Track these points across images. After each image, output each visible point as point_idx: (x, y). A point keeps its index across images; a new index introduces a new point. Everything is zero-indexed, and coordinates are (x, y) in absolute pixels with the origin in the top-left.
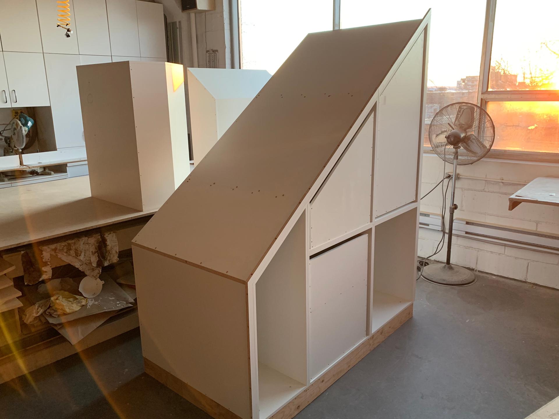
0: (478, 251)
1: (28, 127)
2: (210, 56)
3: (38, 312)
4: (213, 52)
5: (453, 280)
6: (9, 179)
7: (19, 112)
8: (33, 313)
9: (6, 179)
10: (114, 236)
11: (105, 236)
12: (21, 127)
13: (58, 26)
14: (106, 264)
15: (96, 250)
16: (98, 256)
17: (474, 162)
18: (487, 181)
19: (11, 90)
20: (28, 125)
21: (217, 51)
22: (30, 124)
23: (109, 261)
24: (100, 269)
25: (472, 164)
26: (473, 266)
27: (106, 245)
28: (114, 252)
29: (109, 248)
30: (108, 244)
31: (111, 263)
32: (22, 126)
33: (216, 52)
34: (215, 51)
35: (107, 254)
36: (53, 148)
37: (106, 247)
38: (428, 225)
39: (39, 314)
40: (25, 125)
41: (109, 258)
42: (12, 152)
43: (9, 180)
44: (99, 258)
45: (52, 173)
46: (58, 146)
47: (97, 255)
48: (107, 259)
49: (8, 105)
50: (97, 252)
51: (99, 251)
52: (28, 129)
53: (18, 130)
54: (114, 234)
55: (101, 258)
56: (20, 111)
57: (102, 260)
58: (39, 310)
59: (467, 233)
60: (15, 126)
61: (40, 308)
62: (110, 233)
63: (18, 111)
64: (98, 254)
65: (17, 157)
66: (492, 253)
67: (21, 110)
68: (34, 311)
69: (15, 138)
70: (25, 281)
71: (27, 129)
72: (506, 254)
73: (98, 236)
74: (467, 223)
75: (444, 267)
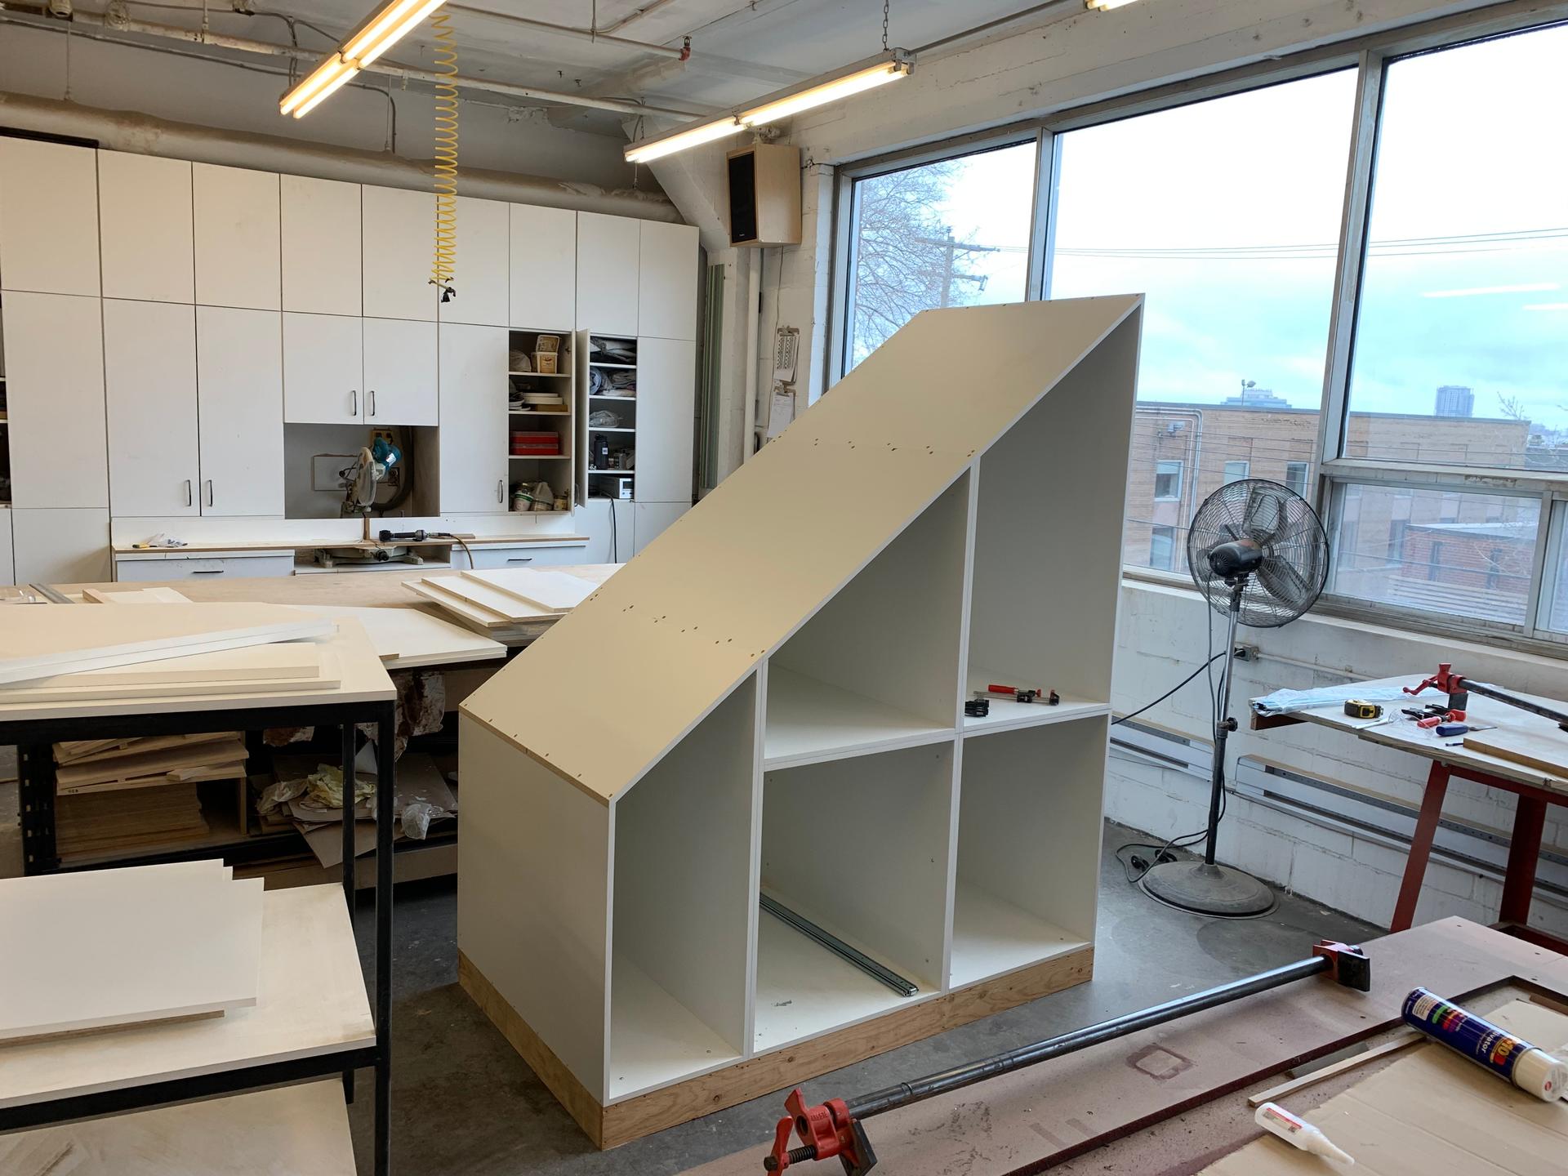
0: (1295, 843)
1: (386, 464)
2: (782, 340)
3: (283, 795)
4: (789, 332)
5: (1208, 901)
6: (338, 564)
7: (384, 433)
8: (274, 795)
9: (329, 563)
10: (440, 681)
11: (422, 678)
12: (371, 463)
13: (430, 283)
14: (417, 732)
15: (401, 703)
16: (403, 714)
17: (1286, 623)
18: (1317, 671)
19: (367, 390)
20: (388, 460)
21: (797, 330)
22: (391, 458)
23: (424, 727)
24: (404, 740)
25: (1280, 625)
26: (1281, 880)
27: (421, 696)
28: (436, 712)
29: (427, 701)
30: (425, 694)
31: (427, 731)
32: (374, 461)
33: (796, 334)
34: (792, 331)
35: (421, 714)
36: (435, 513)
37: (422, 700)
38: (1185, 765)
39: (284, 797)
40: (381, 459)
41: (424, 722)
42: (353, 511)
43: (336, 565)
44: (404, 717)
45: (420, 559)
46: (442, 507)
47: (401, 712)
48: (420, 722)
49: (358, 421)
50: (402, 705)
51: (406, 706)
52: (386, 469)
53: (365, 468)
54: (440, 676)
55: (408, 719)
56: (386, 432)
57: (410, 722)
58: (285, 791)
59: (1268, 794)
60: (362, 461)
61: (287, 789)
62: (433, 675)
63: (381, 432)
64: (403, 709)
65: (360, 521)
66: (1325, 852)
67: (389, 430)
68: (277, 792)
69: (360, 483)
70: (264, 737)
71: (383, 468)
72: (1354, 857)
73: (410, 675)
74: (1270, 770)
75: (1200, 869)
